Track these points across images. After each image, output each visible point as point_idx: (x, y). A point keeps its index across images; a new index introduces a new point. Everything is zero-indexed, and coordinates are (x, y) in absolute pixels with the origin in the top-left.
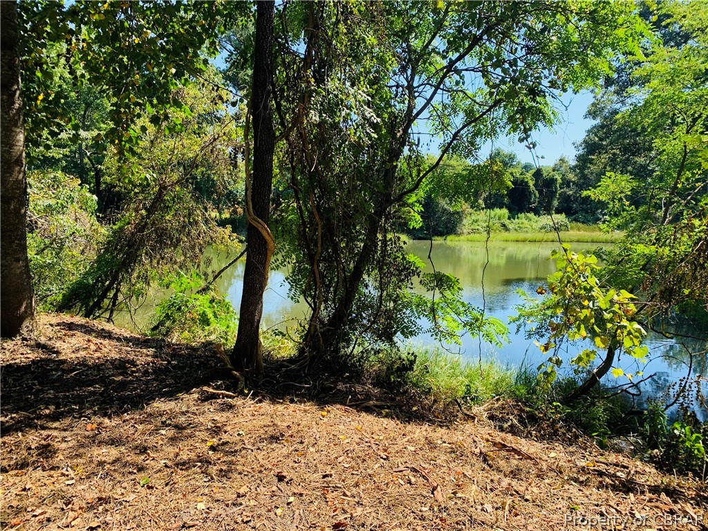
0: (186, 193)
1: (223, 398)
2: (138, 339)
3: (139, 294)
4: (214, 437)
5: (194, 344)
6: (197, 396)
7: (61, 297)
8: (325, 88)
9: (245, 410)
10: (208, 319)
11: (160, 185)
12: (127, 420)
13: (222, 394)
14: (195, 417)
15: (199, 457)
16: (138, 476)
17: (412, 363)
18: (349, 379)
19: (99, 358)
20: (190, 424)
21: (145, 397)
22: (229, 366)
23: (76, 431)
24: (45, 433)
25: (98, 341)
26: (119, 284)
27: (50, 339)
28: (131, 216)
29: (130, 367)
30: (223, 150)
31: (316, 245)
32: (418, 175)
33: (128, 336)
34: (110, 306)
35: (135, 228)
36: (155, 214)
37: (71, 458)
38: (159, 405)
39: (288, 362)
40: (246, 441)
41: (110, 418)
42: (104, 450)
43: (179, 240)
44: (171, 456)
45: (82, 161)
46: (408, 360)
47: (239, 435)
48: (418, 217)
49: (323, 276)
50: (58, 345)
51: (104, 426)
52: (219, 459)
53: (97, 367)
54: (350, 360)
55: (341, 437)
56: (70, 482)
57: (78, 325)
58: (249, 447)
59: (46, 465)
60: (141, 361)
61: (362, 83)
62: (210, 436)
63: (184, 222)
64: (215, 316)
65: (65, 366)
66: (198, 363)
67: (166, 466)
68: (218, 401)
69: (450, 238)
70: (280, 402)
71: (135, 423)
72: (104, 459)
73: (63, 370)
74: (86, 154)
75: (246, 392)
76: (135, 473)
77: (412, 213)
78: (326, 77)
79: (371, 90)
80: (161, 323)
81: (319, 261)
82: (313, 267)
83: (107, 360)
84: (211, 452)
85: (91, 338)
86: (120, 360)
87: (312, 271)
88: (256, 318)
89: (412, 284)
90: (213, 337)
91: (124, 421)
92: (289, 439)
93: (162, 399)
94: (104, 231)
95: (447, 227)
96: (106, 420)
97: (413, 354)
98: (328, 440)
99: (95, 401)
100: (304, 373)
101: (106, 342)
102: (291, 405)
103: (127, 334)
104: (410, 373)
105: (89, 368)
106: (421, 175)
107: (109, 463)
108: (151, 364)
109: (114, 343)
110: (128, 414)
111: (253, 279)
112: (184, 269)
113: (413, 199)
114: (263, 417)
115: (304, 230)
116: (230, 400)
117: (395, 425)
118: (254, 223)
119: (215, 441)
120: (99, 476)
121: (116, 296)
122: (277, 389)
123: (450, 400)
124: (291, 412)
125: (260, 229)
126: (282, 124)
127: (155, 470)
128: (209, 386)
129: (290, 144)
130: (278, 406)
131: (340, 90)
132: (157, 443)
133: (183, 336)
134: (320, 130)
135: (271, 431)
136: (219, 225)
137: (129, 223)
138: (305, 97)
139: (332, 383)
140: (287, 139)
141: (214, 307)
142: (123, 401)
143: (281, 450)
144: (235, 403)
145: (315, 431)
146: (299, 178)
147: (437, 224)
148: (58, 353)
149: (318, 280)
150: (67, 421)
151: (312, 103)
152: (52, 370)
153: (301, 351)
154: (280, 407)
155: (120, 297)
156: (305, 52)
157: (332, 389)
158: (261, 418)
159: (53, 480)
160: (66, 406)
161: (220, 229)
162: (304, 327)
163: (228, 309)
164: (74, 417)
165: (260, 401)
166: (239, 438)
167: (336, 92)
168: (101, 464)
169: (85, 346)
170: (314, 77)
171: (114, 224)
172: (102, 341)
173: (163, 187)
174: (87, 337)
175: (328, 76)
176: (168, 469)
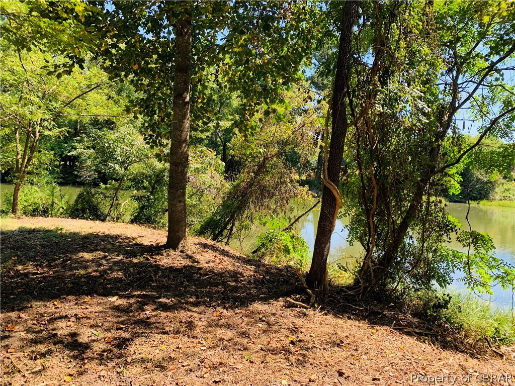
0: (280, 162)
1: (300, 308)
2: (245, 259)
3: (247, 228)
4: (293, 335)
5: (279, 266)
6: (283, 303)
7: (200, 226)
8: (387, 89)
9: (315, 319)
10: (289, 250)
11: (264, 156)
12: (238, 313)
13: (300, 304)
14: (281, 318)
15: (283, 347)
16: (245, 353)
17: (447, 302)
18: (393, 308)
19: (221, 269)
20: (278, 322)
21: (249, 299)
22: (305, 285)
23: (207, 315)
24: (189, 314)
25: (221, 257)
26: (234, 220)
27: (194, 253)
28: (244, 176)
29: (240, 277)
30: (307, 133)
31: (372, 202)
32: (459, 152)
33: (238, 256)
34: (228, 235)
35: (247, 184)
36: (259, 176)
37: (204, 333)
38: (257, 306)
39: (346, 289)
40: (316, 342)
41: (227, 310)
42: (224, 331)
43: (273, 194)
44: (265, 343)
45: (216, 139)
46: (444, 299)
47: (311, 336)
48: (458, 186)
49: (376, 227)
50: (198, 257)
51: (224, 314)
52: (297, 351)
53: (221, 275)
54: (394, 293)
55: (387, 351)
56: (203, 348)
57: (209, 245)
58: (318, 346)
59: (190, 334)
60: (246, 274)
61: (416, 83)
62: (291, 334)
63: (277, 181)
64: (294, 248)
65: (201, 271)
66: (283, 280)
67: (262, 349)
68: (297, 309)
69: (482, 202)
70: (340, 317)
71: (243, 316)
72: (223, 337)
73: (201, 274)
74: (219, 135)
75: (316, 306)
76: (242, 350)
77: (453, 182)
78: (388, 81)
79: (424, 88)
80: (259, 249)
81: (373, 215)
82: (368, 219)
83: (226, 271)
84: (291, 345)
85: (217, 254)
86: (234, 271)
87: (368, 223)
88: (325, 253)
89: (450, 239)
90: (292, 263)
91: (236, 314)
92: (347, 346)
93: (260, 302)
94: (228, 186)
95: (480, 194)
96: (225, 311)
97: (448, 295)
98: (376, 352)
99: (219, 297)
100: (359, 299)
101: (225, 258)
102: (349, 321)
103: (238, 255)
104: (444, 310)
105: (216, 274)
106: (462, 152)
107: (226, 341)
108: (253, 277)
109: (231, 260)
110: (238, 309)
111: (324, 225)
112: (276, 214)
113: (453, 170)
114: (328, 326)
115: (364, 192)
116: (304, 310)
117: (432, 350)
118: (328, 185)
119: (294, 338)
120: (220, 348)
121: (232, 228)
122: (338, 307)
123: (479, 337)
124: (348, 326)
125: (332, 190)
126: (353, 115)
127: (254, 351)
128: (290, 297)
129: (357, 129)
130: (339, 320)
131: (399, 90)
132: (256, 332)
133: (272, 259)
134: (381, 118)
135: (334, 338)
136: (300, 185)
137: (243, 181)
138: (372, 95)
139: (380, 309)
140: (356, 126)
141: (293, 242)
142: (236, 299)
143: (341, 353)
144: (308, 313)
145: (367, 343)
146: (362, 153)
147: (471, 191)
148: (198, 262)
149: (372, 229)
150: (202, 308)
151: (377, 99)
152: (194, 273)
153: (357, 281)
154: (340, 321)
155: (234, 229)
156: (373, 63)
157: (380, 313)
158: (326, 326)
159: (194, 345)
160: (202, 298)
161: (301, 188)
162: (360, 263)
163: (303, 244)
164: (206, 306)
165: (326, 314)
166: (310, 338)
167: (396, 91)
168: (221, 340)
169: (213, 260)
170: (379, 81)
171: (234, 181)
172: (223, 257)
173: (266, 159)
174: (214, 254)
175: (390, 79)
176: (263, 352)
